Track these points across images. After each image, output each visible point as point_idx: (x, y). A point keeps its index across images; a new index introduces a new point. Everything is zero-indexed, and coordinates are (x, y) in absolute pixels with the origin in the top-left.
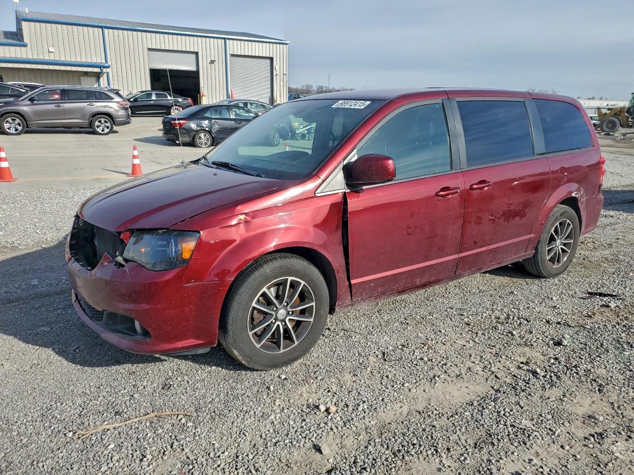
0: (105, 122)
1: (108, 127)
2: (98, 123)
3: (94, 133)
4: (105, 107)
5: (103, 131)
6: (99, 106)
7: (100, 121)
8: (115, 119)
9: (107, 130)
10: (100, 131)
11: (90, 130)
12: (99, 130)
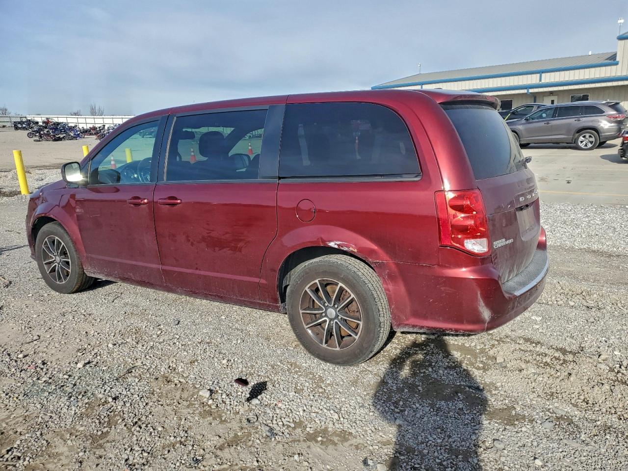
0: (590, 136)
1: (591, 142)
2: (582, 138)
3: (578, 148)
4: (592, 121)
5: (586, 145)
6: (586, 120)
7: (584, 137)
8: (601, 133)
9: (590, 145)
10: (583, 147)
11: (573, 145)
12: (582, 145)
